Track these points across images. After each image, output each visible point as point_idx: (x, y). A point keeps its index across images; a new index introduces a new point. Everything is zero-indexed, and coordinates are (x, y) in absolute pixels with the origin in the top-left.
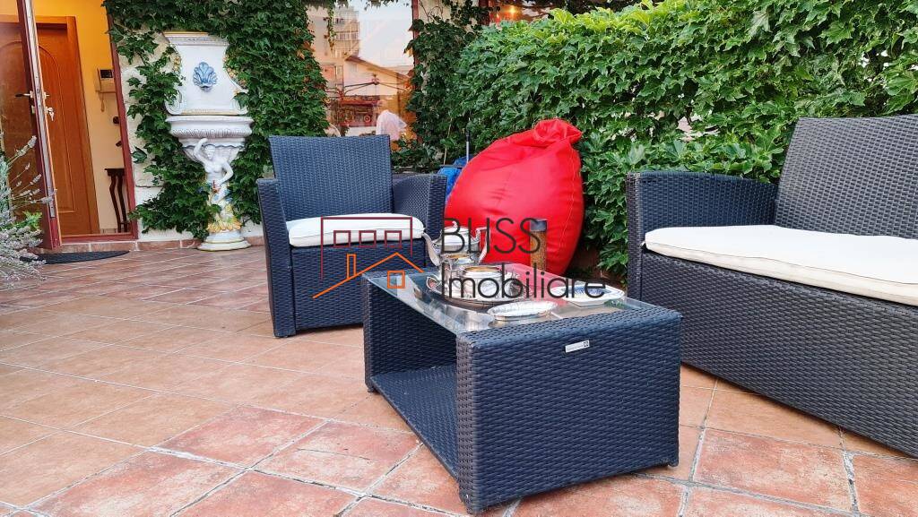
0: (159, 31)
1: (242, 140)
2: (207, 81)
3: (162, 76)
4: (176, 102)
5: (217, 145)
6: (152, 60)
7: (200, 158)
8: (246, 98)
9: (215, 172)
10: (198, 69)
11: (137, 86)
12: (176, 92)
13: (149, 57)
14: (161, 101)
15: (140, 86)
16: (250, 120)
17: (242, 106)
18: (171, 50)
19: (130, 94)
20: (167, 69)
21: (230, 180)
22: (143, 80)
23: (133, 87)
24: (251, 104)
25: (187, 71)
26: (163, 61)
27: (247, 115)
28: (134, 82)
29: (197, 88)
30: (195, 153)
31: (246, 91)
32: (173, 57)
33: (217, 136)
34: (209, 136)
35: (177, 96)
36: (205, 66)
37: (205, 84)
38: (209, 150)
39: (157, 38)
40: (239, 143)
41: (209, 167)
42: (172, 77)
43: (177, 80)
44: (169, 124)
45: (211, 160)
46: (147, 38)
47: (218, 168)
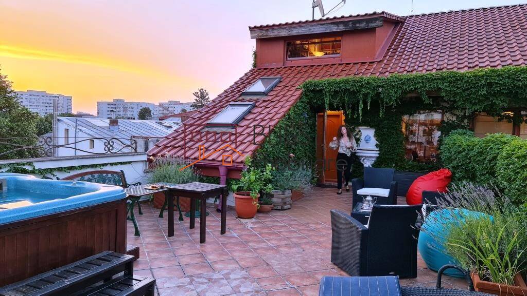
0: (357, 126)
1: (376, 158)
5: (368, 159)
7: (363, 163)
8: (379, 145)
10: (366, 137)
17: (377, 147)
18: (360, 131)
24: (380, 147)
25: (363, 138)
26: (357, 134)
27: (378, 151)
29: (365, 142)
30: (361, 161)
31: (379, 143)
33: (368, 157)
34: (365, 157)
36: (368, 136)
37: (367, 141)
38: (365, 161)
39: (357, 128)
40: (374, 159)
41: (365, 165)
42: (360, 137)
45: (366, 163)
46: (354, 128)
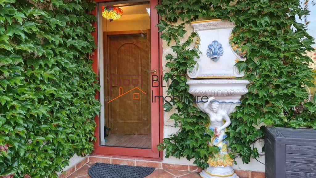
0: (188, 22)
1: (240, 97)
2: (216, 54)
3: (187, 52)
4: (194, 70)
5: (220, 101)
6: (182, 42)
7: (207, 111)
8: (244, 65)
9: (217, 121)
10: (211, 45)
11: (171, 60)
12: (195, 63)
13: (180, 40)
14: (184, 69)
15: (173, 60)
16: (247, 82)
17: (240, 70)
18: (194, 34)
19: (166, 66)
20: (190, 48)
21: (227, 127)
22: (175, 55)
23: (169, 61)
24: (248, 69)
25: (203, 48)
26: (188, 43)
27: (245, 78)
28: (170, 57)
30: (204, 107)
31: (244, 60)
32: (195, 39)
33: (223, 95)
34: (216, 95)
35: (196, 66)
36: (216, 43)
37: (214, 55)
38: (215, 105)
39: (187, 27)
40: (237, 100)
41: (214, 117)
42: (194, 52)
43: (196, 55)
44: (188, 86)
45: (216, 113)
46: (180, 27)
47: (220, 119)
